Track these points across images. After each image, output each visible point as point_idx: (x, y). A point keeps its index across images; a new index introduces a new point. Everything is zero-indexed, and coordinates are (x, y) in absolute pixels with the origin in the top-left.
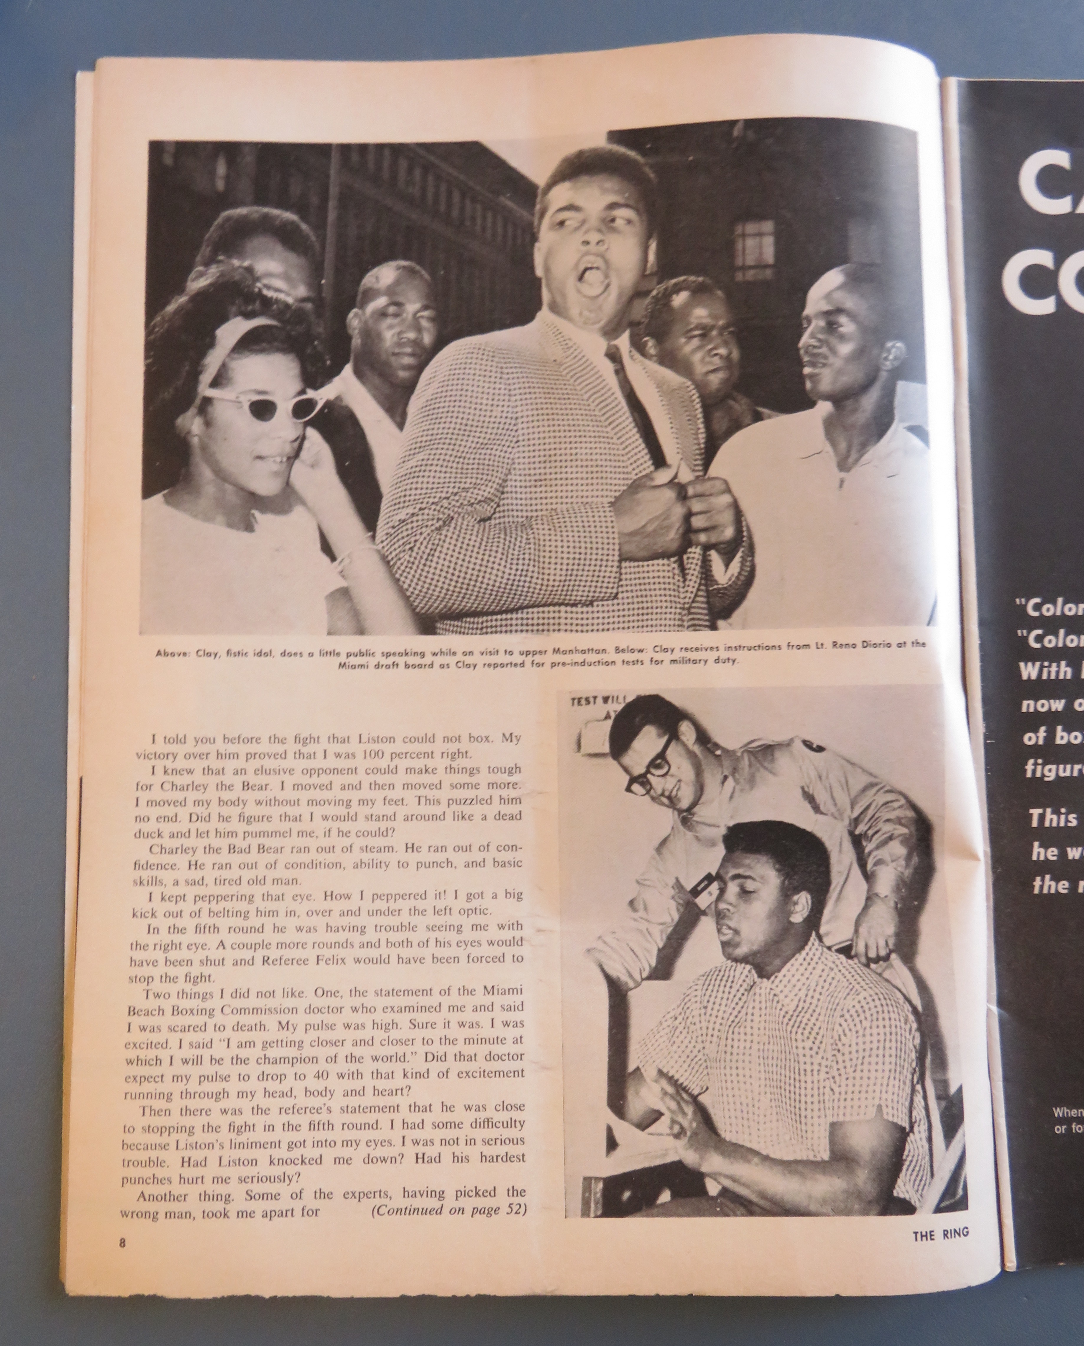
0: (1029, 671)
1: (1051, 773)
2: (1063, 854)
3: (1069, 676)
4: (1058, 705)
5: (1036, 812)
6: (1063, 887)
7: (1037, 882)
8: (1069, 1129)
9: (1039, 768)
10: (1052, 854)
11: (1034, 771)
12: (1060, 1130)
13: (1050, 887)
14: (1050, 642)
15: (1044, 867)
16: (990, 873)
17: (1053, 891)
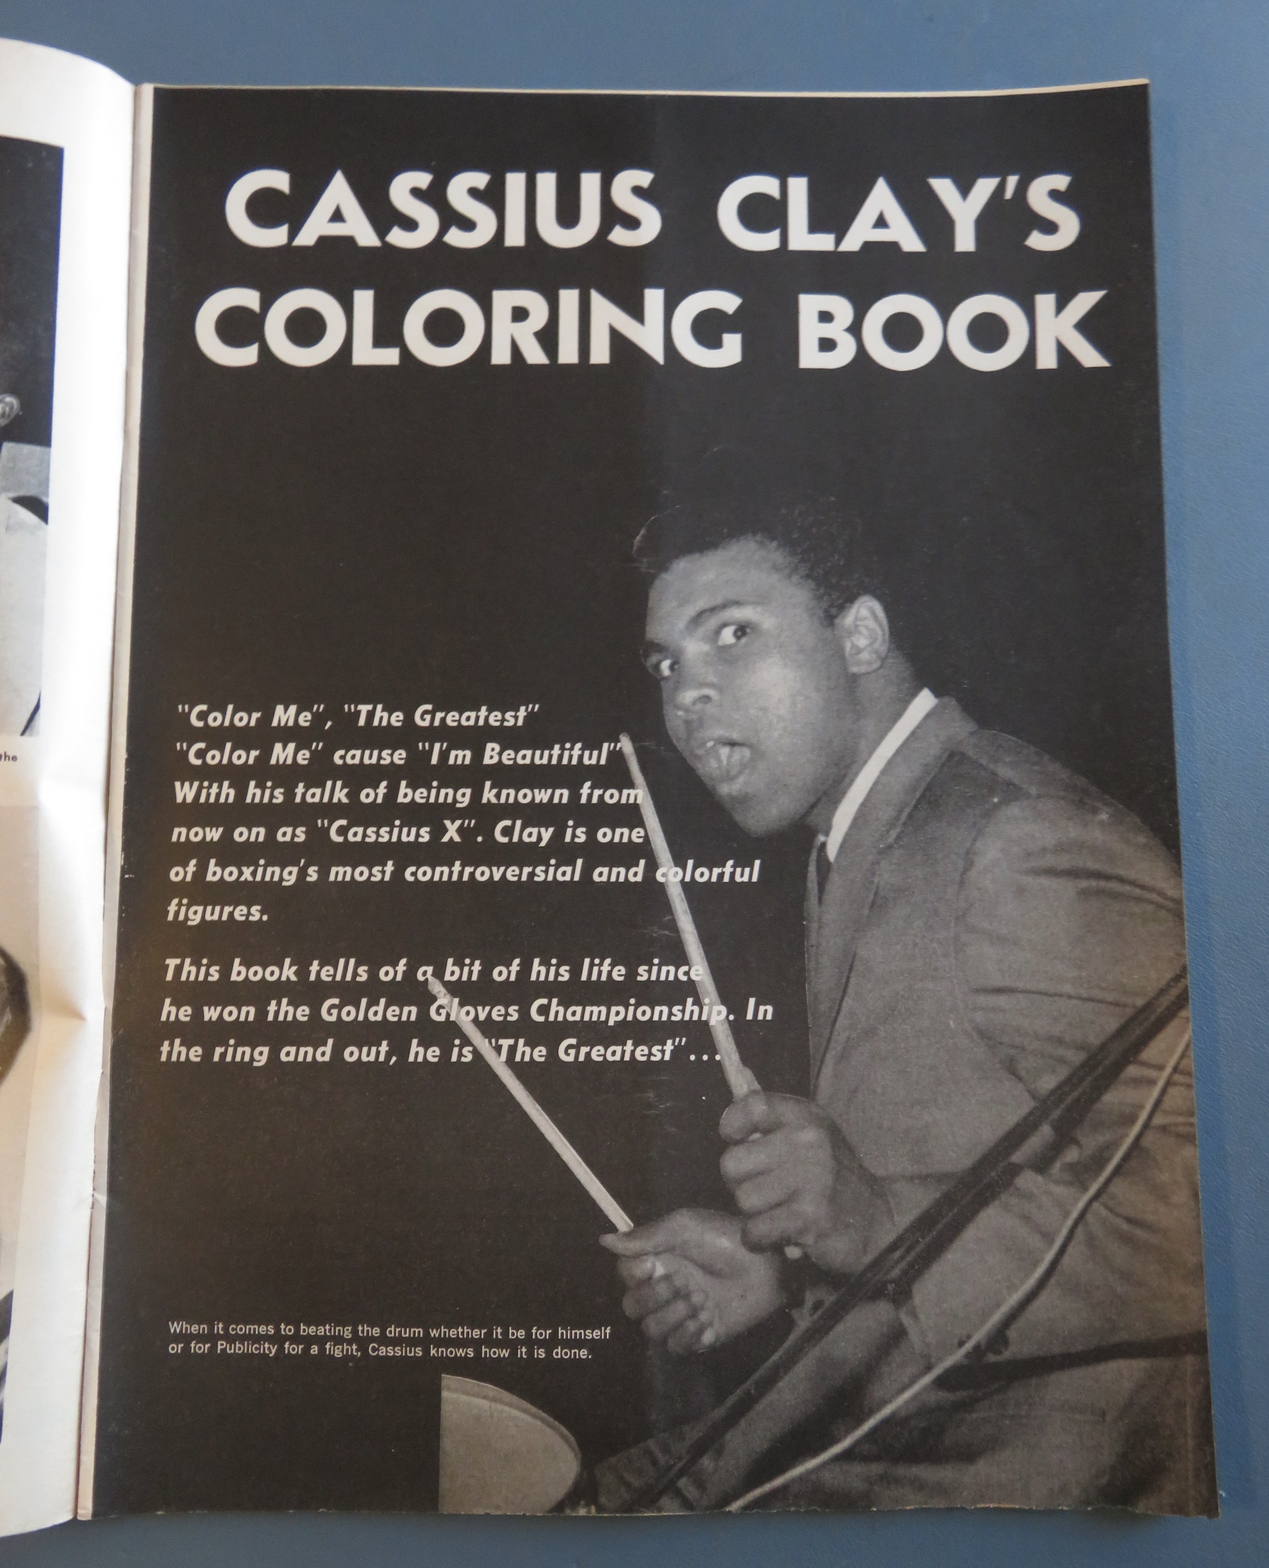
0: (185, 792)
1: (195, 915)
2: (198, 1014)
3: (231, 800)
4: (214, 834)
5: (172, 963)
6: (195, 1054)
7: (165, 1048)
8: (186, 1349)
9: (183, 909)
10: (185, 1013)
11: (177, 913)
12: (175, 1348)
13: (179, 1053)
14: (213, 758)
15: (174, 1030)
16: (110, 1035)
17: (183, 1058)
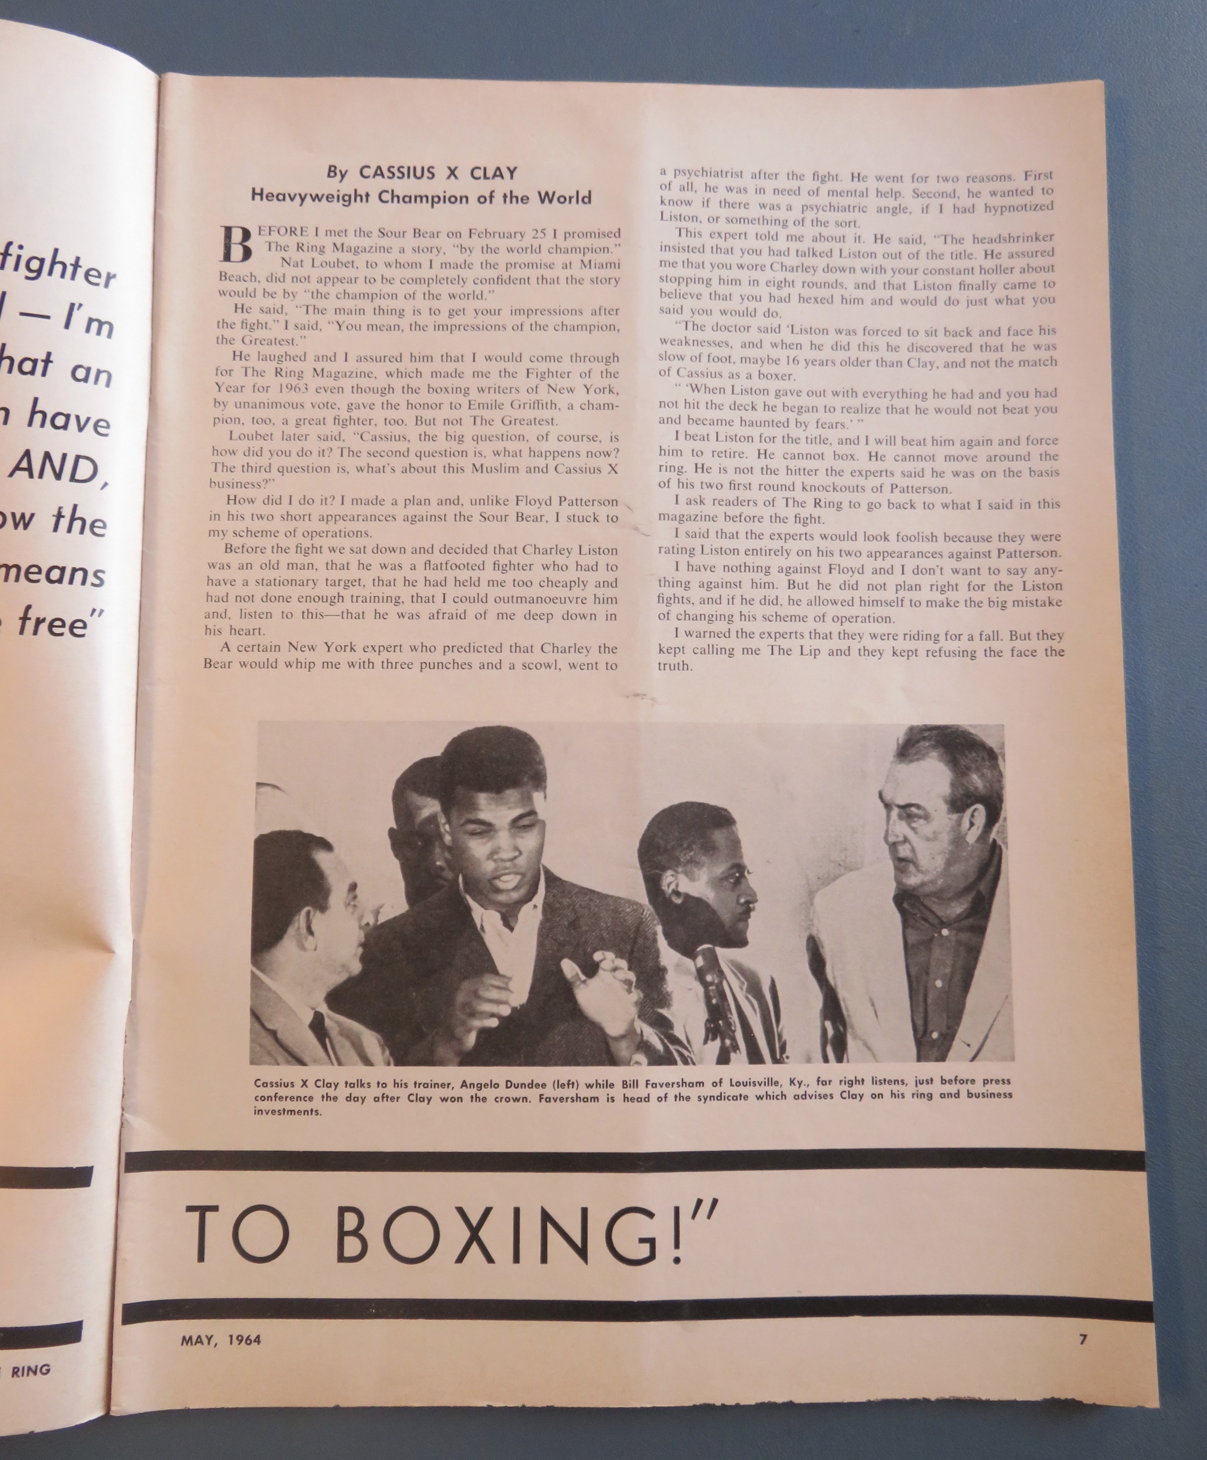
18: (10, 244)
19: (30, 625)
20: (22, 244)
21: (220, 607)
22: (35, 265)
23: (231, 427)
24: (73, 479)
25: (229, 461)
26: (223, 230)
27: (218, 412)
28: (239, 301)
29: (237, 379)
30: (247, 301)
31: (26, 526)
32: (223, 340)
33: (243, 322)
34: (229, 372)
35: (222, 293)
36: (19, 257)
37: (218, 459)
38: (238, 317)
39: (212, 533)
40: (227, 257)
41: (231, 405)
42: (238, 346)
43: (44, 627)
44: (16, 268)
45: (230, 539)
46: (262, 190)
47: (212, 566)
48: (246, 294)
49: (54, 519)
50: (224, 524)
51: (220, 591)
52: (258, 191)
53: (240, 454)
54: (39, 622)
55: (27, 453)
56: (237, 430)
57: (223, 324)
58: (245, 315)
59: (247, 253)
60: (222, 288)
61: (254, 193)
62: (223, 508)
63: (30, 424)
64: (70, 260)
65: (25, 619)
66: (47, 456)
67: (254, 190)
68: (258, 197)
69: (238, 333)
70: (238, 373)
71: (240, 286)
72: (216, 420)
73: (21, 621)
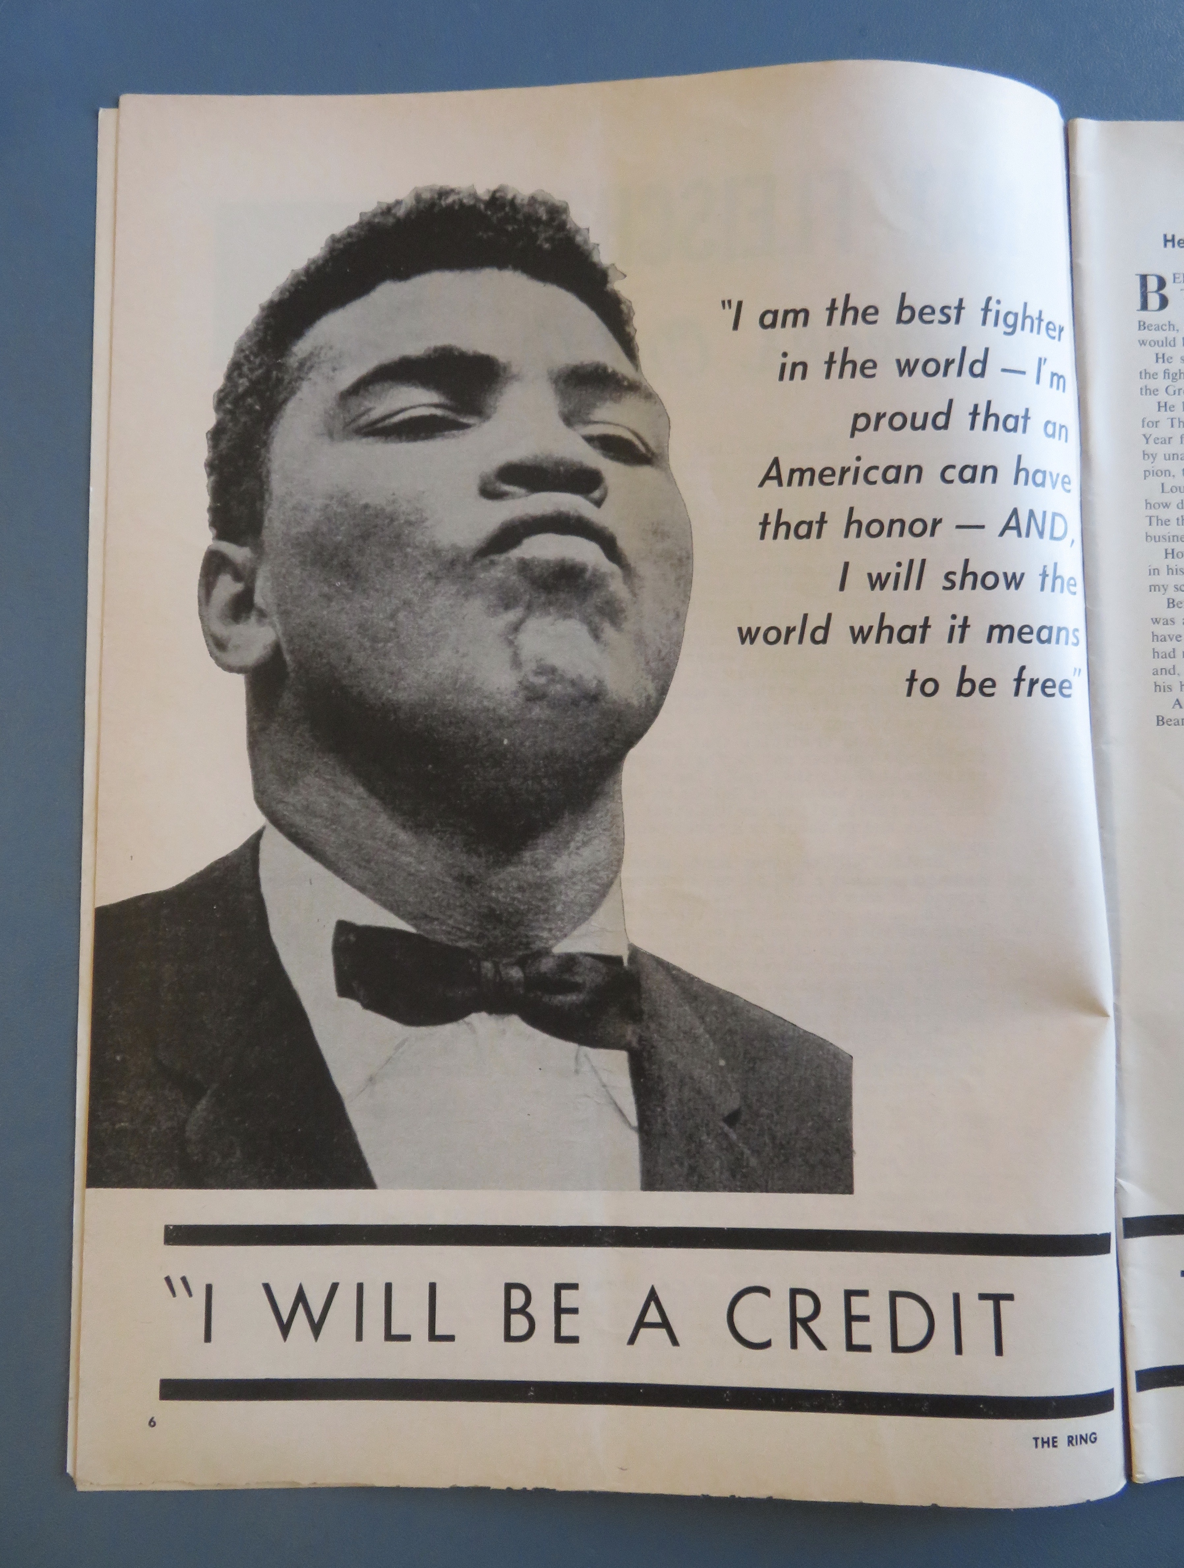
18: (989, 299)
19: (1025, 686)
20: (1001, 299)
21: (1168, 663)
22: (1011, 320)
23: (1163, 479)
24: (1052, 537)
25: (1163, 514)
26: (1138, 279)
27: (1148, 465)
28: (1160, 350)
29: (1164, 431)
30: (1168, 351)
31: (1017, 586)
32: (1146, 391)
33: (1165, 372)
34: (1156, 424)
35: (1143, 343)
36: (998, 312)
37: (1153, 512)
38: (1161, 367)
39: (1153, 588)
40: (1144, 306)
41: (1160, 457)
42: (1162, 397)
43: (1037, 688)
44: (996, 324)
45: (1171, 593)
46: (1173, 236)
47: (1156, 621)
48: (1166, 343)
49: (1041, 578)
50: (1163, 579)
51: (1167, 647)
52: (1169, 237)
53: (1173, 507)
54: (1033, 683)
55: (1015, 512)
56: (1169, 482)
57: (1145, 374)
58: (1166, 365)
59: (1164, 302)
60: (1142, 338)
61: (1166, 241)
62: (1162, 563)
63: (1016, 482)
64: (1035, 315)
65: (1019, 680)
66: (1032, 514)
67: (1165, 236)
68: (1170, 244)
69: (1161, 383)
70: (1165, 424)
71: (1160, 336)
72: (1146, 474)
73: (1015, 683)
